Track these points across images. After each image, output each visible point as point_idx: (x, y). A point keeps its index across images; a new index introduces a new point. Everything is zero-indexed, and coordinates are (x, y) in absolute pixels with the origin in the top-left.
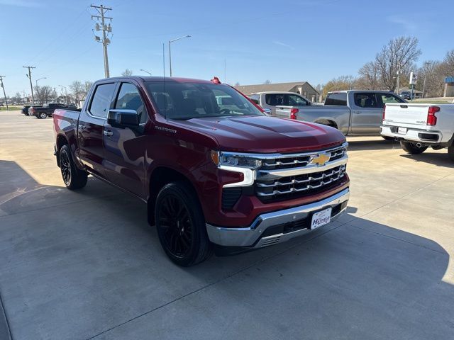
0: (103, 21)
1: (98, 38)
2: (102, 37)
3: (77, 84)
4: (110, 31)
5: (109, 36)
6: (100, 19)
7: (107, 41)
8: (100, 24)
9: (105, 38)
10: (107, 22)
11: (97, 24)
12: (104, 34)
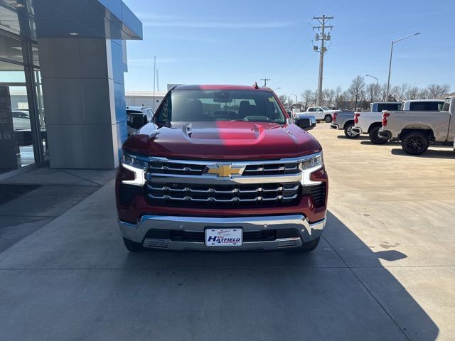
0: (323, 31)
1: (316, 48)
2: (320, 46)
3: (308, 93)
4: (329, 39)
5: (327, 44)
6: (321, 29)
7: (324, 49)
8: (319, 35)
9: (323, 47)
10: (327, 31)
11: (317, 34)
12: (323, 43)
